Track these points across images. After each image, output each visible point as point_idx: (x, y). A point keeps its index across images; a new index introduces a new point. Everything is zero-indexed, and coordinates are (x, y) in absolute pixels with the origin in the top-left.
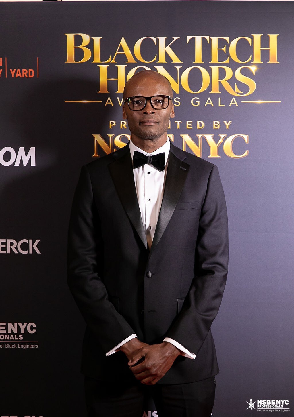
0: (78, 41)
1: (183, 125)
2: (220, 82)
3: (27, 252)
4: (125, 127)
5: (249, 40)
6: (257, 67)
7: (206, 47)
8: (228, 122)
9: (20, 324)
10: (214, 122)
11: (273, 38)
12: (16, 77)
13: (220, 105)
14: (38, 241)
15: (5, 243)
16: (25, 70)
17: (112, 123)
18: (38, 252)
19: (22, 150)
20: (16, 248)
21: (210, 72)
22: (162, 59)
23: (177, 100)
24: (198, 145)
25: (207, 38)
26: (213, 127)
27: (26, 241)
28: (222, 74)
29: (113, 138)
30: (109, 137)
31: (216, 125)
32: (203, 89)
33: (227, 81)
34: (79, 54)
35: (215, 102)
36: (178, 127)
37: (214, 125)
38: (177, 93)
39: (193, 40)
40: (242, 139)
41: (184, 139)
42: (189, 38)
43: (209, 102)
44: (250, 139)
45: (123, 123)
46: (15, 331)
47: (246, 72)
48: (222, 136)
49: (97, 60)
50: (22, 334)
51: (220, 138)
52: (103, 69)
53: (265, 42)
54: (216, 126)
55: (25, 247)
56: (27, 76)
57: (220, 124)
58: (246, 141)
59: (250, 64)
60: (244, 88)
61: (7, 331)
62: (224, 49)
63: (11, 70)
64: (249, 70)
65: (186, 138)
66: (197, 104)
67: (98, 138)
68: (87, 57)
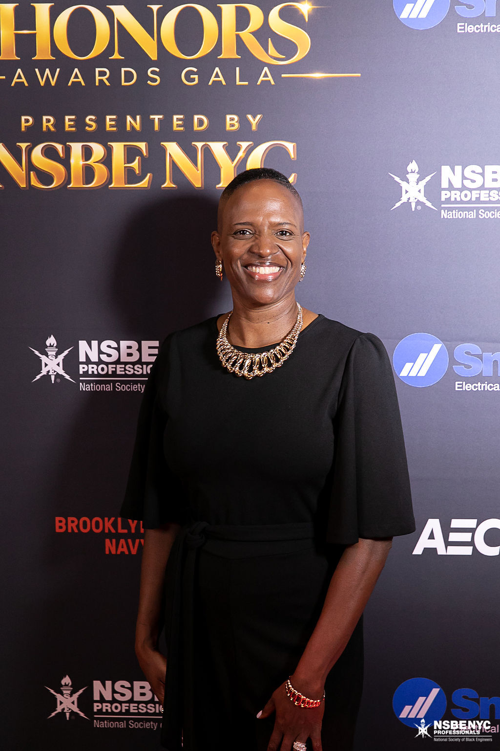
1: (166, 123)
2: (238, 37)
4: (52, 129)
6: (313, 5)
8: (254, 117)
10: (228, 117)
13: (238, 83)
17: (27, 121)
21: (218, 15)
23: (153, 72)
24: (195, 163)
26: (225, 127)
28: (243, 20)
29: (29, 151)
30: (20, 149)
31: (232, 122)
32: (205, 49)
33: (253, 33)
35: (230, 77)
36: (156, 127)
37: (228, 122)
38: (153, 59)
40: (284, 150)
41: (169, 151)
43: (217, 76)
44: (298, 151)
45: (48, 121)
47: (290, 15)
48: (244, 145)
51: (239, 149)
52: (7, 11)
54: (232, 125)
57: (240, 122)
58: (292, 156)
60: (286, 47)
64: (296, 11)
65: (173, 149)
66: (193, 80)
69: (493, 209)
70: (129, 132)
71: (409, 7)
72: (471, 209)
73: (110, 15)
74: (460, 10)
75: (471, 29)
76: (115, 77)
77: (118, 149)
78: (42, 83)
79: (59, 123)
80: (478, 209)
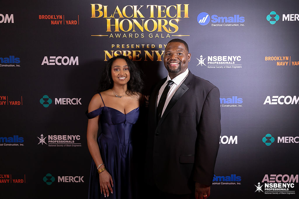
0: (97, 7)
1: (145, 46)
2: (162, 27)
3: (75, 104)
4: (119, 47)
5: (175, 7)
6: (179, 19)
7: (156, 10)
8: (165, 45)
9: (73, 136)
10: (160, 45)
11: (186, 6)
12: (69, 24)
13: (162, 37)
14: (80, 99)
15: (66, 100)
16: (73, 21)
17: (113, 46)
18: (81, 104)
19: (72, 58)
20: (71, 102)
21: (157, 22)
22: (135, 16)
23: (142, 35)
24: (152, 55)
25: (156, 6)
26: (159, 47)
27: (75, 99)
28: (163, 23)
29: (114, 52)
30: (112, 52)
32: (154, 30)
33: (165, 26)
34: (97, 13)
35: (160, 36)
36: (143, 47)
38: (142, 32)
39: (150, 7)
41: (146, 53)
42: (148, 6)
43: (157, 36)
45: (118, 46)
46: (71, 139)
47: (174, 22)
49: (106, 16)
50: (74, 140)
51: (162, 52)
52: (109, 20)
53: (183, 8)
54: (161, 47)
55: (74, 101)
56: (73, 24)
57: (162, 46)
59: (175, 18)
60: (173, 29)
61: (67, 139)
62: (164, 11)
63: (66, 21)
65: (147, 52)
66: (152, 36)
67: (107, 52)
68: (101, 15)
69: (219, 66)
70: (137, 48)
71: (201, 20)
72: (215, 66)
73: (132, 22)
74: (212, 21)
75: (215, 25)
76: (133, 36)
77: (134, 52)
78: (117, 37)
79: (121, 46)
80: (216, 66)
